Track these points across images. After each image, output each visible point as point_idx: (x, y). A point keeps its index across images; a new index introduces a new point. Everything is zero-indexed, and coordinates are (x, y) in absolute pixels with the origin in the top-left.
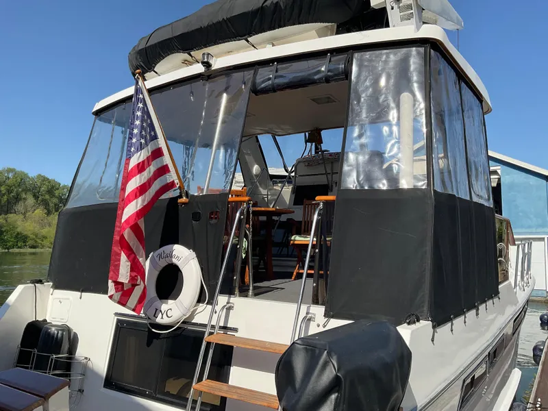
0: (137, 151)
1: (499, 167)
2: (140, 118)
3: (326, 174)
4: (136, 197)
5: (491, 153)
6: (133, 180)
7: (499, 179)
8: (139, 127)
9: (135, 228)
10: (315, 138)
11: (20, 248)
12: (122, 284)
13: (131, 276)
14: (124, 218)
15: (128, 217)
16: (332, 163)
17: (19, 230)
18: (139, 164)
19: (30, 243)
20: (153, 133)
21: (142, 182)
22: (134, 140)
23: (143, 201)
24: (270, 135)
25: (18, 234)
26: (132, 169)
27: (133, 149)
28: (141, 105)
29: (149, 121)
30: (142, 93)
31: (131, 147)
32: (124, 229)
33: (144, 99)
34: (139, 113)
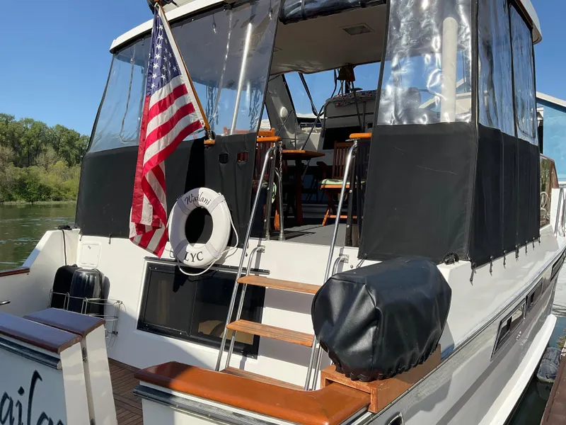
0: (158, 88)
1: (542, 109)
2: (160, 51)
3: (358, 115)
4: (159, 138)
5: (539, 95)
6: (155, 119)
7: (542, 121)
8: (160, 61)
9: (157, 171)
10: (346, 75)
11: (44, 200)
12: (143, 226)
13: (153, 219)
14: (147, 158)
15: (150, 158)
16: (365, 102)
17: (41, 182)
18: (160, 102)
19: (53, 195)
20: (175, 69)
21: (164, 122)
22: (155, 76)
23: (166, 142)
24: (297, 73)
25: (41, 186)
26: (153, 107)
27: (153, 86)
28: (160, 37)
29: (170, 55)
30: (162, 24)
31: (151, 83)
32: (147, 170)
33: (164, 30)
34: (159, 46)
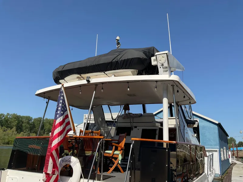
0: (60, 117)
1: (198, 119)
2: (61, 103)
3: (130, 122)
4: (58, 136)
6: (58, 129)
7: (198, 124)
8: (61, 107)
9: (57, 150)
10: (126, 108)
12: (49, 174)
13: (53, 170)
14: (53, 145)
16: (133, 118)
18: (60, 122)
20: (65, 109)
21: (61, 130)
22: (59, 112)
23: (61, 138)
24: (107, 105)
27: (58, 116)
28: (62, 98)
30: (63, 93)
32: (53, 150)
33: (63, 95)
34: (61, 101)
